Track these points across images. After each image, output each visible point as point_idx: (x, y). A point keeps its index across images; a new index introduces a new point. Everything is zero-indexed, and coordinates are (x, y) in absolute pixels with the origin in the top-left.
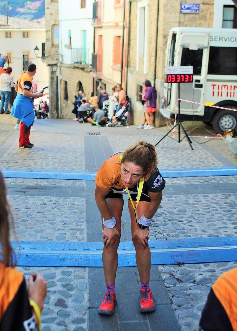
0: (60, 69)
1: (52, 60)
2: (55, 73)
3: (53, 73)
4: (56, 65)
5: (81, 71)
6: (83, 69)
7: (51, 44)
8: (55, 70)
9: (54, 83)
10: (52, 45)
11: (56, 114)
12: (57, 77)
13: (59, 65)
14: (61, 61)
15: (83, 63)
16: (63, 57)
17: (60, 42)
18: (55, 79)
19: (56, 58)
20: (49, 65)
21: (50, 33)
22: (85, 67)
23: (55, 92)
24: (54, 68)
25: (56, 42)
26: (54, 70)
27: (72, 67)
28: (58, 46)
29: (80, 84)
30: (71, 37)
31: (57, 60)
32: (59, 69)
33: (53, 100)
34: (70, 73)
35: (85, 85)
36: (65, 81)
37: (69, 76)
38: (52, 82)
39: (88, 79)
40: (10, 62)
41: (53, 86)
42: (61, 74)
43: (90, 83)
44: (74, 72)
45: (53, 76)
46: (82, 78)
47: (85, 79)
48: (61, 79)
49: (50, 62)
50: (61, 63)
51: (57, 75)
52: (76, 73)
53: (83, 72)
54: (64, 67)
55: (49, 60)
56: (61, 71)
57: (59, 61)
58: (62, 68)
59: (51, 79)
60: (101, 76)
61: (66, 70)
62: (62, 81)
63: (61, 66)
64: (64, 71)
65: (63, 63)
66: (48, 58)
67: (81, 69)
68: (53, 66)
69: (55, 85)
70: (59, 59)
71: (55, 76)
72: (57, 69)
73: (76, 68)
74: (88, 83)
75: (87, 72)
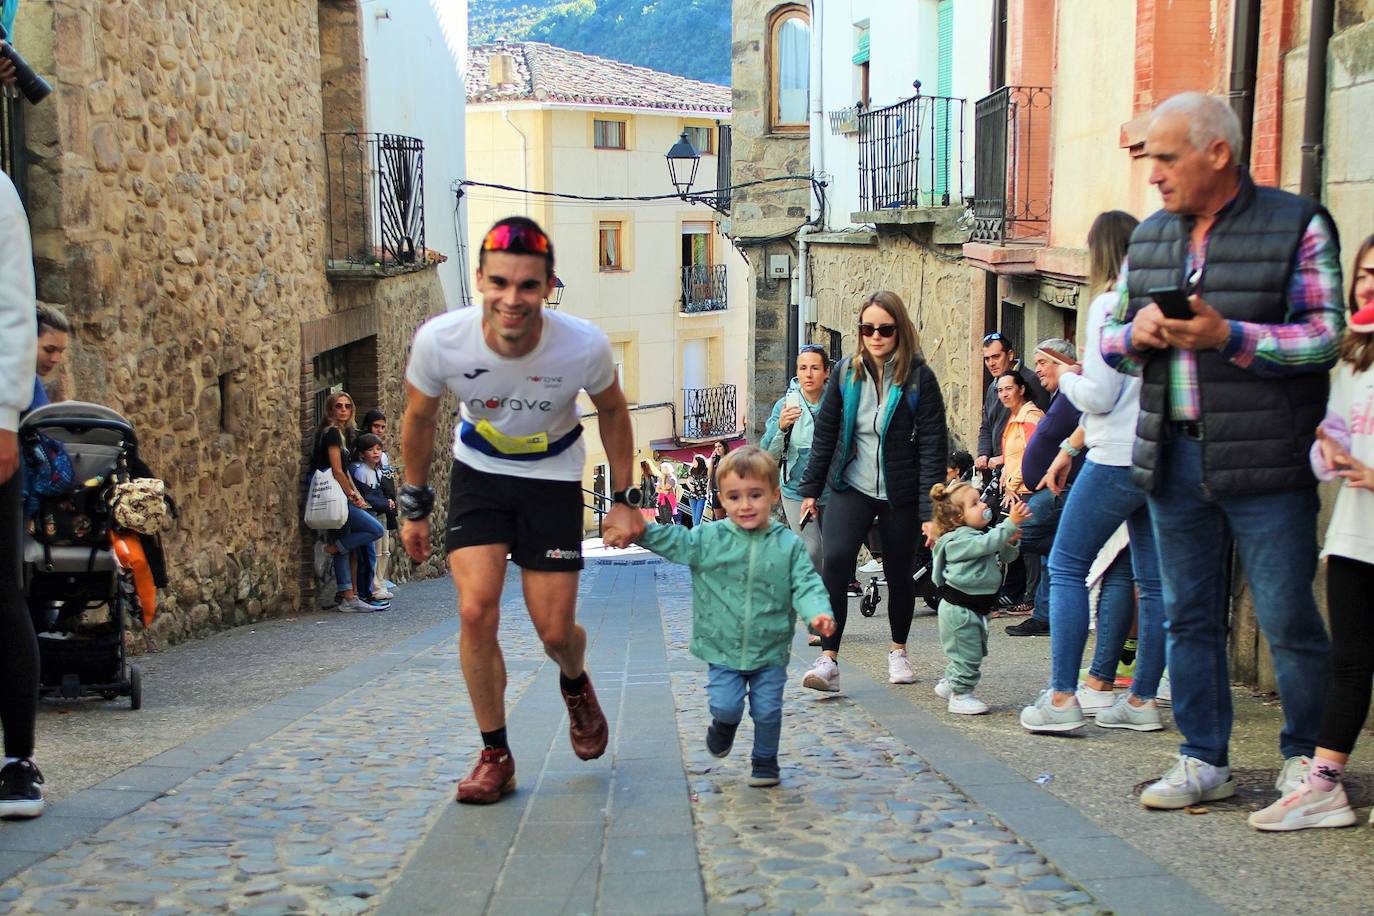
0: (809, 267)
1: (768, 212)
2: (783, 289)
3: (767, 287)
4: (787, 240)
5: (912, 253)
6: (923, 235)
7: (760, 120)
8: (785, 274)
9: (778, 349)
10: (772, 130)
12: (794, 311)
13: (802, 238)
14: (814, 218)
16: (826, 189)
17: (814, 107)
18: (783, 323)
19: (786, 206)
21: (761, 54)
22: (938, 219)
24: (779, 261)
25: (791, 114)
26: (774, 274)
27: (868, 237)
28: (801, 134)
30: (866, 65)
31: (793, 212)
32: (802, 263)
34: (856, 278)
35: (936, 341)
36: (829, 330)
37: (850, 296)
38: (767, 341)
39: (953, 306)
40: (618, 268)
41: (769, 366)
42: (816, 290)
43: (967, 327)
44: (879, 266)
45: (772, 304)
46: (917, 302)
47: (936, 302)
48: (815, 324)
49: (752, 223)
50: (815, 229)
51: (793, 303)
52: (888, 270)
53: (927, 259)
54: (829, 245)
55: (748, 214)
56: (815, 273)
57: (809, 218)
58: (819, 254)
59: (757, 326)
60: (1042, 251)
61: (840, 261)
62: (819, 332)
63: (812, 248)
64: (826, 273)
65: (826, 228)
66: (743, 197)
67: (917, 243)
68: (770, 251)
69: (784, 357)
70: (809, 205)
71: (785, 306)
72: (793, 263)
73: (887, 243)
74: (952, 327)
75: (948, 253)
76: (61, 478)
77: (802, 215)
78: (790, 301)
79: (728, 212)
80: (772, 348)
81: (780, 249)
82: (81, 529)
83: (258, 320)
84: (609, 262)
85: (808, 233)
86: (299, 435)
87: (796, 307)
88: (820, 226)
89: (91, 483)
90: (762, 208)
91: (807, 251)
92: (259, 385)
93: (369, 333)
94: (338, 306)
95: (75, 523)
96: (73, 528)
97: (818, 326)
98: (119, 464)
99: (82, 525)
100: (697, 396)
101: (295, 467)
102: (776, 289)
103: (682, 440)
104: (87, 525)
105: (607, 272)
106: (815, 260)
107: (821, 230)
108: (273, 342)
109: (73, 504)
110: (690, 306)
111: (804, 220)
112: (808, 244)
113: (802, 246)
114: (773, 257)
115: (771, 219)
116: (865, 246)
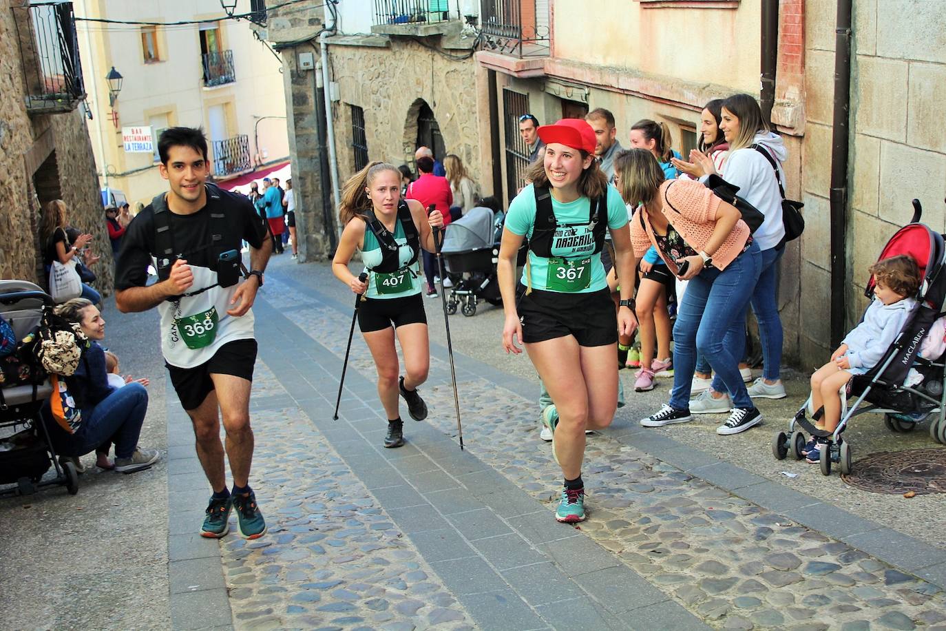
0: (330, 61)
1: (294, 23)
2: (310, 77)
3: (299, 76)
4: (310, 42)
5: (423, 55)
6: (432, 42)
8: (311, 66)
9: (310, 120)
11: (325, 241)
12: (321, 92)
13: (322, 40)
14: (329, 25)
15: (433, 18)
16: (337, 6)
18: (312, 100)
19: (307, 18)
20: (280, 47)
22: (444, 32)
23: (316, 154)
24: (306, 57)
26: (303, 67)
27: (382, 42)
29: (422, 113)
31: (313, 22)
32: (323, 58)
33: (309, 188)
34: (372, 69)
35: (448, 115)
36: (352, 106)
37: (368, 82)
38: (302, 114)
39: (461, 90)
40: (156, 59)
41: (305, 132)
42: (337, 77)
43: (475, 105)
44: (393, 62)
45: (303, 89)
46: (429, 88)
47: (446, 89)
48: (338, 101)
49: (284, 32)
50: (331, 33)
51: (319, 86)
52: (402, 65)
53: (435, 58)
54: (346, 46)
55: (280, 26)
56: (335, 65)
57: (324, 26)
58: (338, 52)
59: (294, 104)
60: (550, 61)
61: (357, 58)
62: (342, 108)
63: (330, 48)
64: (346, 65)
65: (339, 32)
66: (276, 15)
67: (426, 46)
68: (298, 51)
69: (315, 125)
70: (323, 16)
71: (313, 89)
72: (315, 59)
73: (399, 46)
74: (462, 106)
75: (453, 54)
76: (8, 342)
77: (319, 24)
78: (315, 85)
79: (264, 25)
80: (306, 119)
81: (305, 49)
82: (24, 374)
83: (6, 160)
84: (150, 56)
85: (327, 37)
86: (32, 236)
87: (322, 89)
88: (334, 31)
89: (27, 340)
90: (290, 21)
91: (327, 49)
92: (10, 208)
93: (52, 149)
94: (36, 135)
95: (19, 371)
96: (18, 375)
97: (341, 102)
98: (42, 322)
99: (24, 371)
100: (222, 145)
101: (33, 260)
102: (305, 78)
103: (215, 177)
104: (28, 370)
105: (150, 63)
106: (334, 56)
107: (335, 34)
108: (14, 174)
109: (17, 358)
110: (210, 82)
111: (320, 27)
112: (327, 45)
113: (323, 46)
114: (301, 55)
115: (298, 28)
116: (381, 48)
